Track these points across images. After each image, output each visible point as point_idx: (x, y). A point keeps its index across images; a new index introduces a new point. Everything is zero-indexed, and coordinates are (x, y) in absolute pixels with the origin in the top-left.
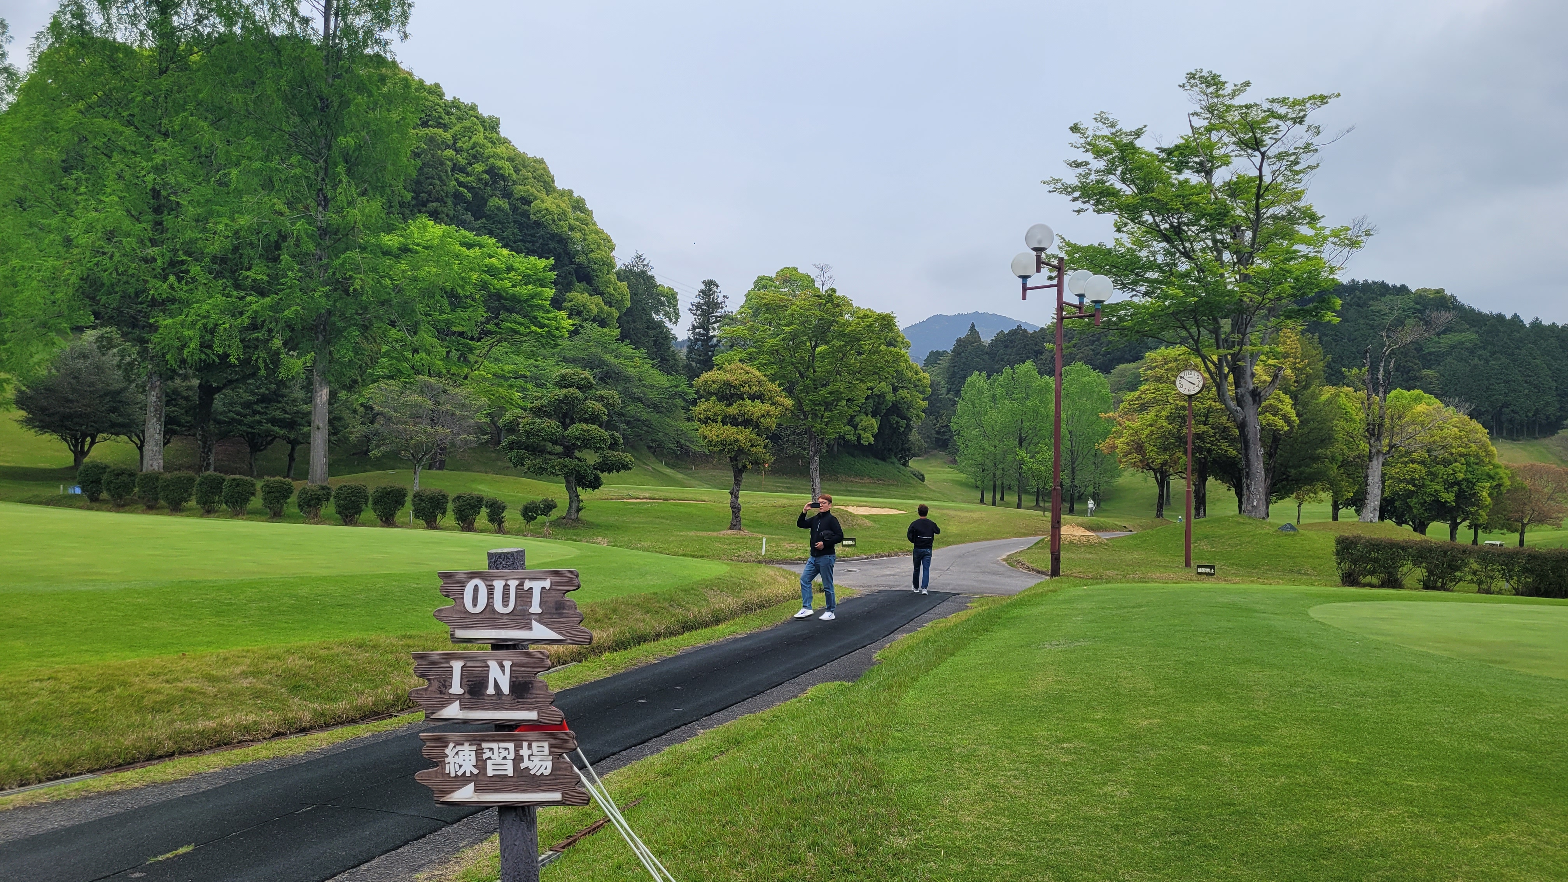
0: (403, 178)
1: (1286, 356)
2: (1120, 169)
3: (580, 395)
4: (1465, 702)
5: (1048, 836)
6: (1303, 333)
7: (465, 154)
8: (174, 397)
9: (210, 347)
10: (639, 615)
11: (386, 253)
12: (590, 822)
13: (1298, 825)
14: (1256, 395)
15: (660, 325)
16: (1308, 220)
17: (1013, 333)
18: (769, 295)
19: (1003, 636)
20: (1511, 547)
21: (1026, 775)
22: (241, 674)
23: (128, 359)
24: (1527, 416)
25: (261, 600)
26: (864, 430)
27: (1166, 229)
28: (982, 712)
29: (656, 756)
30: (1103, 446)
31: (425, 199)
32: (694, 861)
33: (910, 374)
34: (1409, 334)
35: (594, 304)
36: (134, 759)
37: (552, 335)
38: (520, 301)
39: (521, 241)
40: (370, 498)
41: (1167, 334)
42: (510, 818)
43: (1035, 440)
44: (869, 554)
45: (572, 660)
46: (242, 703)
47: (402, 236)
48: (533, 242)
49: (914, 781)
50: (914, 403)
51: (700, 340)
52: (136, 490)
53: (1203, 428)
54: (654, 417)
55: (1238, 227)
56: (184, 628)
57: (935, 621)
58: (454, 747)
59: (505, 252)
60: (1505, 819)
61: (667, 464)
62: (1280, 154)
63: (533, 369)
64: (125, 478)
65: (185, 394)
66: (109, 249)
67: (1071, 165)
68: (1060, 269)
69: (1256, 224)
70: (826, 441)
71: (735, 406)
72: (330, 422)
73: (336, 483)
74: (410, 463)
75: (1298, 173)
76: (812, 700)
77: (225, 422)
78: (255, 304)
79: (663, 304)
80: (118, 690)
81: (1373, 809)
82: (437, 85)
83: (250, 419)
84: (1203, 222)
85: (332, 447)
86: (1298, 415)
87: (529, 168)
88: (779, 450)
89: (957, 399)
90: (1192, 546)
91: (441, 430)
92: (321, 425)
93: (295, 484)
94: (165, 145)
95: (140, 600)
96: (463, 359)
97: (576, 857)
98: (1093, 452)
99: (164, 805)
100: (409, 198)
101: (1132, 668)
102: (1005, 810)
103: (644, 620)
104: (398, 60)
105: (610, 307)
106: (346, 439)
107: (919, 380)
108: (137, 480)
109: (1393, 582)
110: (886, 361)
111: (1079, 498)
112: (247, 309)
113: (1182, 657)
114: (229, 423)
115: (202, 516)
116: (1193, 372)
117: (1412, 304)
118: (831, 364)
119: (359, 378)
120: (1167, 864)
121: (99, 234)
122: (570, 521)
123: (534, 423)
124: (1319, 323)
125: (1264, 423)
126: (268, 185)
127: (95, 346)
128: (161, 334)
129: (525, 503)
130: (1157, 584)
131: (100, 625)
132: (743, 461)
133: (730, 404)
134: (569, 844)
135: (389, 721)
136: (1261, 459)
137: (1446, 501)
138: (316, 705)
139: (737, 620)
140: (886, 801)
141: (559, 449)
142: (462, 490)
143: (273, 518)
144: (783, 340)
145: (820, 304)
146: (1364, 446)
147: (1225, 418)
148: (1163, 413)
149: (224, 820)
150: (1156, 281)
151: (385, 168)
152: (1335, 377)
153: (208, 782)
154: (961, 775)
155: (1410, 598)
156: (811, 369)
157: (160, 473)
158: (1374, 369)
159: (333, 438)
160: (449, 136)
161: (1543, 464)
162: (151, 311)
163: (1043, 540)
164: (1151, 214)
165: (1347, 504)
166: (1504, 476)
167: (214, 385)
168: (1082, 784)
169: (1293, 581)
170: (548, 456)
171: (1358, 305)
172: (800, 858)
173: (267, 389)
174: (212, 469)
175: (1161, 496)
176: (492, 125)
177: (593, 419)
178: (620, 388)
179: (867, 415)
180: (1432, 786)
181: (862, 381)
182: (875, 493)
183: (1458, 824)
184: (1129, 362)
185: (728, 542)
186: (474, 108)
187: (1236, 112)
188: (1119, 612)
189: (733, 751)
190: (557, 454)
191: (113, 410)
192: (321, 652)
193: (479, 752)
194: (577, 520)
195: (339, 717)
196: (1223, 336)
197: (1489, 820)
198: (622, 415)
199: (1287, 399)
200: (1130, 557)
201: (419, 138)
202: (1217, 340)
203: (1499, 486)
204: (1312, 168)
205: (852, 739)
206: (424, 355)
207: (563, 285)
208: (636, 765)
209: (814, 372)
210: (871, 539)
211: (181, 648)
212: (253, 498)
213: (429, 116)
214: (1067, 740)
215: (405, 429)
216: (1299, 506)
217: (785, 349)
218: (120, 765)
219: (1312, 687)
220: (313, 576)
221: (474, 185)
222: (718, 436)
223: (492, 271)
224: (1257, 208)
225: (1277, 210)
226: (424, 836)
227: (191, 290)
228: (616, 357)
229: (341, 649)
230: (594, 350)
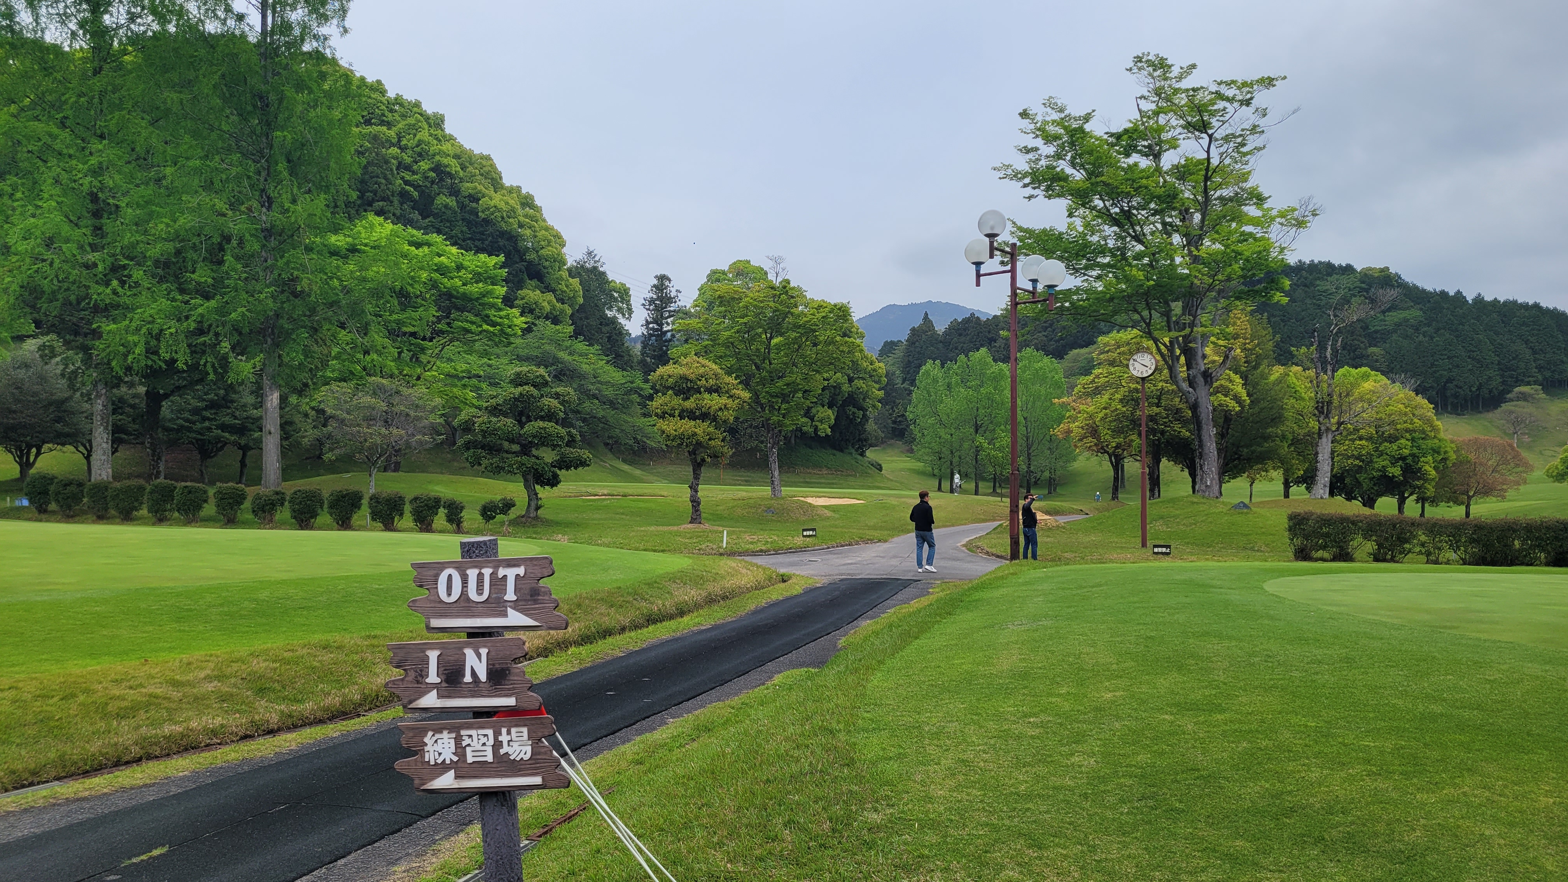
0: (347, 176)
1: (1236, 337)
2: (1070, 154)
3: (535, 392)
4: (1418, 665)
5: (1019, 806)
6: (1252, 313)
7: (410, 152)
8: (120, 405)
9: (156, 353)
10: (603, 609)
11: (334, 253)
12: (565, 811)
13: (1261, 787)
14: (1207, 376)
15: (613, 321)
16: (1255, 200)
17: (967, 321)
18: (723, 288)
19: (965, 619)
20: (1458, 519)
21: (995, 749)
22: (205, 678)
23: (72, 367)
24: (1471, 391)
25: (222, 605)
26: (821, 421)
27: (1116, 214)
28: (949, 691)
29: (628, 745)
30: (1058, 431)
31: (370, 198)
32: (672, 842)
33: (865, 364)
34: (1356, 312)
35: (546, 301)
36: (101, 766)
37: (505, 333)
38: (471, 300)
39: (469, 239)
40: (326, 502)
41: (1119, 319)
42: (491, 803)
43: (991, 427)
44: (830, 544)
45: (538, 656)
46: (208, 707)
47: (349, 236)
48: (483, 240)
49: (886, 759)
50: (870, 393)
51: (654, 335)
52: (85, 500)
53: (1156, 410)
54: (610, 414)
55: (1187, 210)
56: (144, 635)
57: (898, 607)
58: (433, 735)
59: (454, 250)
60: (1459, 774)
61: (624, 461)
62: (1227, 136)
63: (486, 368)
64: (73, 488)
65: (132, 402)
66: (48, 255)
67: (1021, 150)
68: (1012, 254)
69: (1204, 207)
70: (783, 433)
71: (692, 400)
72: (282, 426)
73: (290, 487)
74: (365, 466)
75: (1245, 154)
76: (780, 687)
77: (172, 430)
78: (203, 308)
79: (616, 300)
80: (82, 698)
81: (1332, 769)
82: (379, 82)
83: (199, 425)
84: (1152, 205)
85: (284, 452)
86: (1248, 395)
87: (476, 165)
88: (736, 444)
89: (912, 388)
90: (1148, 527)
91: (395, 431)
92: (273, 430)
93: (247, 489)
94: (100, 147)
95: (98, 609)
96: (415, 359)
97: (554, 845)
98: (1048, 437)
99: (134, 809)
100: (355, 197)
101: (1094, 644)
102: (975, 782)
103: (609, 614)
104: (338, 55)
105: (563, 304)
106: (299, 443)
107: (875, 370)
108: (86, 490)
109: (1344, 556)
110: (842, 351)
111: (1036, 483)
112: (193, 313)
113: (1142, 632)
114: (178, 431)
115: (154, 524)
116: (1146, 355)
117: (1358, 284)
118: (786, 355)
119: (309, 381)
120: (1135, 828)
121: (39, 241)
122: (530, 520)
123: (490, 422)
124: (1268, 304)
125: (1216, 404)
126: (209, 186)
127: (37, 356)
128: (106, 340)
129: (483, 503)
130: (1115, 565)
131: (59, 634)
132: (701, 455)
133: (688, 398)
134: (546, 833)
135: (357, 720)
136: (1214, 439)
137: (1394, 476)
138: (283, 707)
139: (701, 611)
140: (859, 779)
141: (516, 448)
142: (417, 492)
143: (226, 524)
144: (738, 332)
145: (774, 296)
146: (1314, 424)
147: (1177, 400)
148: (1117, 396)
149: (197, 821)
150: (1108, 265)
151: (328, 166)
152: (1284, 357)
153: (177, 786)
154: (931, 752)
155: (1362, 571)
156: (767, 361)
157: (110, 483)
158: (1322, 348)
159: (285, 443)
160: (393, 134)
161: (1486, 438)
162: (93, 317)
163: (1001, 525)
164: (1101, 199)
165: (1298, 482)
166: (1448, 449)
167: (161, 392)
168: (1050, 756)
169: (1248, 558)
170: (505, 455)
171: (1305, 286)
172: (776, 836)
173: (216, 395)
174: (162, 477)
175: (1116, 479)
176: (437, 122)
177: (550, 416)
178: (575, 386)
179: (823, 406)
180: (1389, 746)
181: (817, 371)
182: (833, 484)
183: (1415, 780)
184: (1082, 347)
185: (688, 535)
186: (417, 104)
187: (1183, 95)
188: (1079, 592)
189: (705, 739)
190: (514, 453)
191: (58, 420)
192: (285, 654)
193: (458, 740)
194: (537, 518)
195: (307, 718)
196: (1174, 319)
197: (1444, 775)
198: (578, 412)
199: (1237, 379)
200: (1088, 539)
201: (363, 136)
202: (1168, 322)
203: (1444, 460)
204: (1259, 149)
205: (823, 722)
206: (375, 356)
207: (515, 282)
208: (609, 755)
209: (770, 364)
210: (831, 529)
211: (143, 655)
212: (205, 505)
213: (372, 113)
214: (1035, 715)
215: (359, 432)
216: (1251, 485)
217: (741, 341)
218: (87, 772)
219: (1270, 657)
220: (273, 579)
221: (421, 183)
222: (675, 430)
223: (441, 270)
224: (1206, 191)
225: (1226, 192)
226: (399, 830)
227: (135, 295)
228: (570, 354)
229: (305, 651)
230: (547, 347)
